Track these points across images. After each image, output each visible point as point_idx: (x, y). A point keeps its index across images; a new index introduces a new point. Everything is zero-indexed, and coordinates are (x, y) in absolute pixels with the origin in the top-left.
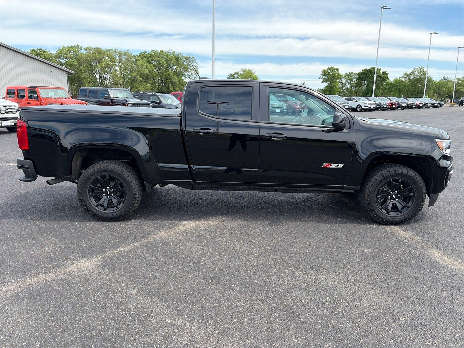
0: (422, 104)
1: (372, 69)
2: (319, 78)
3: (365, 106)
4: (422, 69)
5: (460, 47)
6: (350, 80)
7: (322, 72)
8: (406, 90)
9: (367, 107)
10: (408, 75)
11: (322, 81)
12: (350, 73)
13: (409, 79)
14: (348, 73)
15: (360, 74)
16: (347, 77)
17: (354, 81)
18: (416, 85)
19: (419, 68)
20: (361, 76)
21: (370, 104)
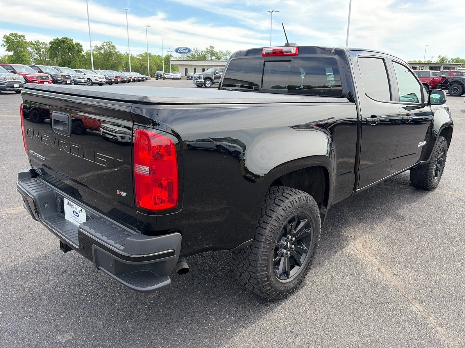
0: (136, 77)
1: (64, 39)
2: (2, 46)
3: (96, 80)
4: (111, 44)
5: (147, 26)
6: (36, 49)
7: (4, 38)
8: (100, 64)
9: (98, 80)
10: (99, 48)
11: (6, 49)
12: (35, 42)
13: (100, 53)
14: (34, 42)
15: (52, 44)
16: (32, 45)
17: (42, 50)
18: (108, 59)
19: (108, 42)
20: (54, 46)
21: (100, 78)
